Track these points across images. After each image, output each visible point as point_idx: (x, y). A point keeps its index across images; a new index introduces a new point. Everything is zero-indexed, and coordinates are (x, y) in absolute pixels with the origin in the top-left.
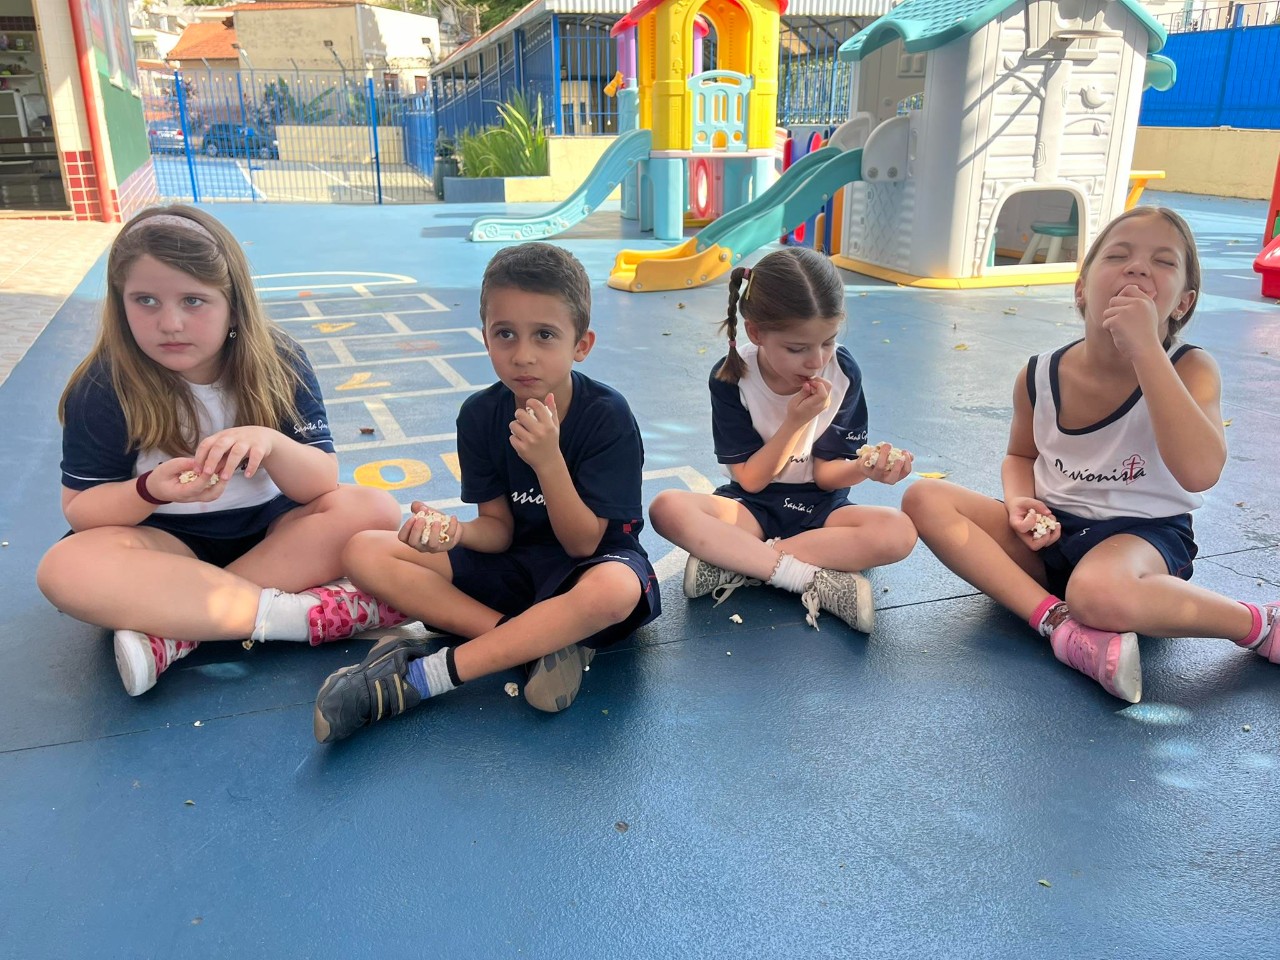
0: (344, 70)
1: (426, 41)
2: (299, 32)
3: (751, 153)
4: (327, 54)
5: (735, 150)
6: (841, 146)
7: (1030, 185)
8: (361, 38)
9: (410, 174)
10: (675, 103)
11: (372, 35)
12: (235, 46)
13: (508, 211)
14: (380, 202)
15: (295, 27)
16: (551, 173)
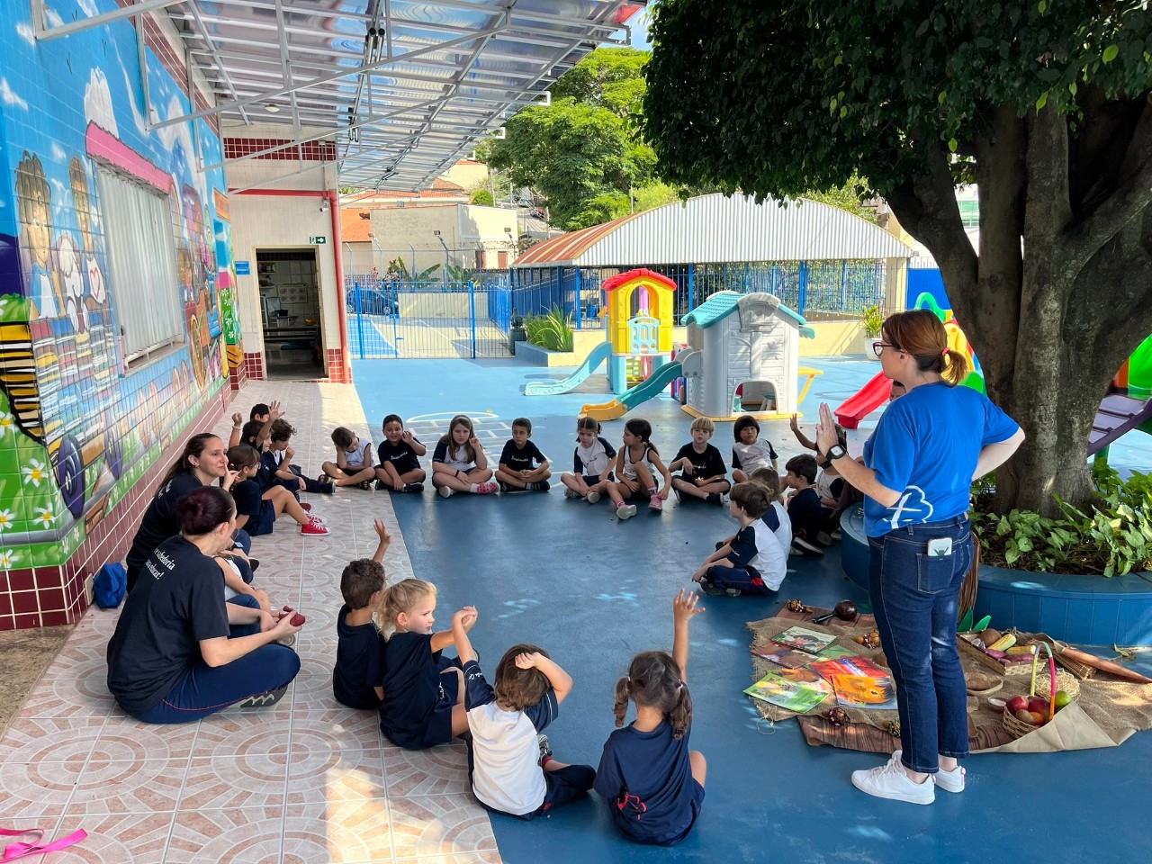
0: (447, 250)
1: (507, 230)
2: (416, 224)
3: (659, 354)
4: (436, 240)
5: (653, 353)
6: (679, 361)
7: (749, 380)
8: (460, 227)
9: (494, 329)
10: (622, 332)
11: (470, 226)
12: (370, 235)
13: (549, 373)
14: (474, 358)
15: (413, 220)
16: (575, 350)
